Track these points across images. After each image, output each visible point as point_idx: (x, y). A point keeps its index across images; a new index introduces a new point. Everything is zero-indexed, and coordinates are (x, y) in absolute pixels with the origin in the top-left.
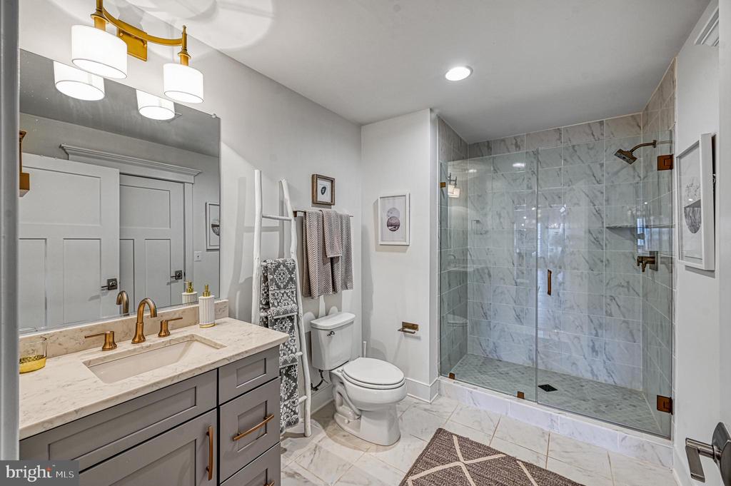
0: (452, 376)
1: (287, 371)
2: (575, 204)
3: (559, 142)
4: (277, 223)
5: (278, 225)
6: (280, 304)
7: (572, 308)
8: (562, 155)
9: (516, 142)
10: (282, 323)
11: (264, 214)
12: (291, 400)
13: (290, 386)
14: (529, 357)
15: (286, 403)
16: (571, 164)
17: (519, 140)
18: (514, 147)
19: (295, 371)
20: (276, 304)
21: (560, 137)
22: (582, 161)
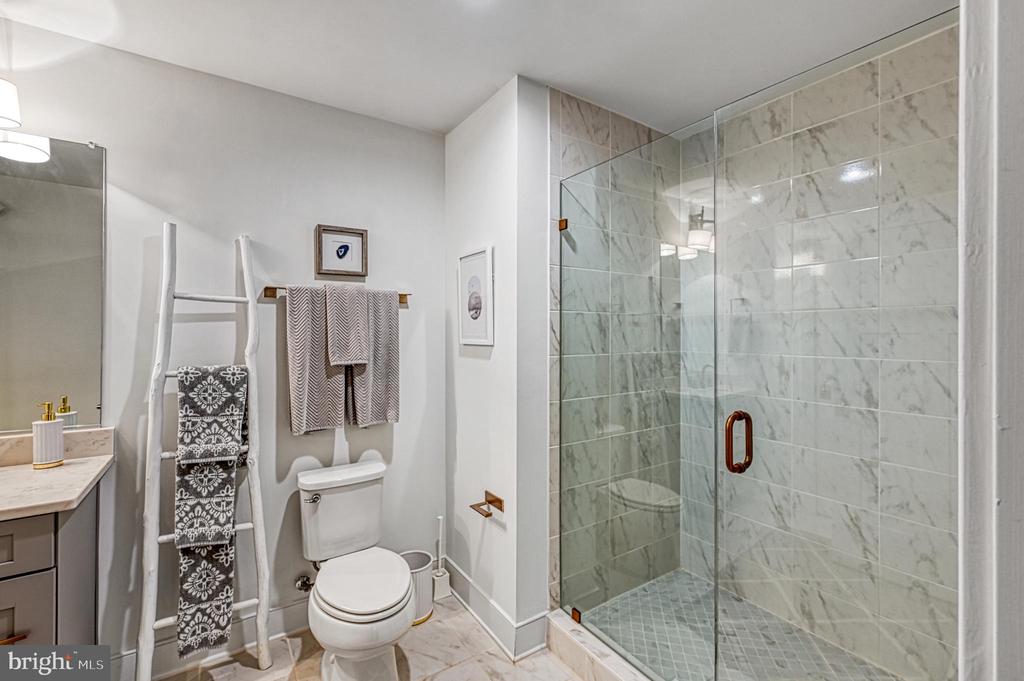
0: (576, 616)
1: (210, 553)
2: (914, 244)
3: (870, 95)
4: (232, 309)
5: (234, 311)
6: (197, 440)
7: (904, 507)
8: (879, 126)
9: (773, 117)
10: (202, 472)
11: (178, 291)
12: (214, 603)
13: (215, 578)
14: (802, 606)
15: (203, 606)
16: (904, 144)
17: (778, 110)
18: (768, 127)
19: (227, 555)
20: (187, 440)
21: (875, 83)
22: (932, 131)
